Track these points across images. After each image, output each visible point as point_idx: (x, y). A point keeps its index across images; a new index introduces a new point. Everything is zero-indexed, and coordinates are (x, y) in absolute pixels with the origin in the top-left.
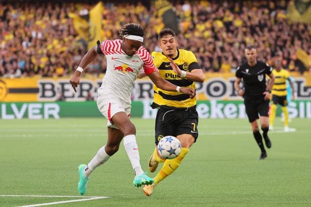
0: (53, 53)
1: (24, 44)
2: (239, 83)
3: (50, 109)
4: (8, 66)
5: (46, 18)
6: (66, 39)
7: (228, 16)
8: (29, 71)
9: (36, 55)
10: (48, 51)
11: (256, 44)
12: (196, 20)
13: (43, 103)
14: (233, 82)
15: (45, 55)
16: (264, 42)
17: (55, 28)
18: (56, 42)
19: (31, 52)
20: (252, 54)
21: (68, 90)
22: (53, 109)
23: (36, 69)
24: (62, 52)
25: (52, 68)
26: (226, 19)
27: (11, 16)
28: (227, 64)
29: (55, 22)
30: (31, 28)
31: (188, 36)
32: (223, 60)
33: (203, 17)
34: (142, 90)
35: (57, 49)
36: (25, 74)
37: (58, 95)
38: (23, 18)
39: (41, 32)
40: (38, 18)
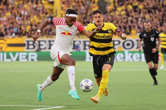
0: (33, 23)
1: (17, 18)
2: (141, 41)
3: (32, 56)
4: (8, 31)
5: (30, 3)
6: (41, 16)
7: (135, 3)
8: (20, 34)
9: (24, 24)
10: (31, 22)
11: (152, 19)
12: (116, 5)
13: (28, 52)
14: (138, 41)
15: (29, 25)
16: (156, 17)
17: (35, 9)
18: (35, 17)
19: (21, 23)
20: (148, 25)
21: (42, 45)
22: (34, 56)
23: (24, 32)
24: (39, 23)
25: (33, 32)
26: (134, 4)
27: (10, 2)
28: (135, 30)
29: (35, 6)
30: (21, 9)
31: (112, 14)
32: (132, 28)
33: (121, 3)
34: (85, 45)
35: (36, 21)
36: (18, 35)
37: (37, 48)
38: (16, 3)
39: (27, 11)
40: (25, 3)
